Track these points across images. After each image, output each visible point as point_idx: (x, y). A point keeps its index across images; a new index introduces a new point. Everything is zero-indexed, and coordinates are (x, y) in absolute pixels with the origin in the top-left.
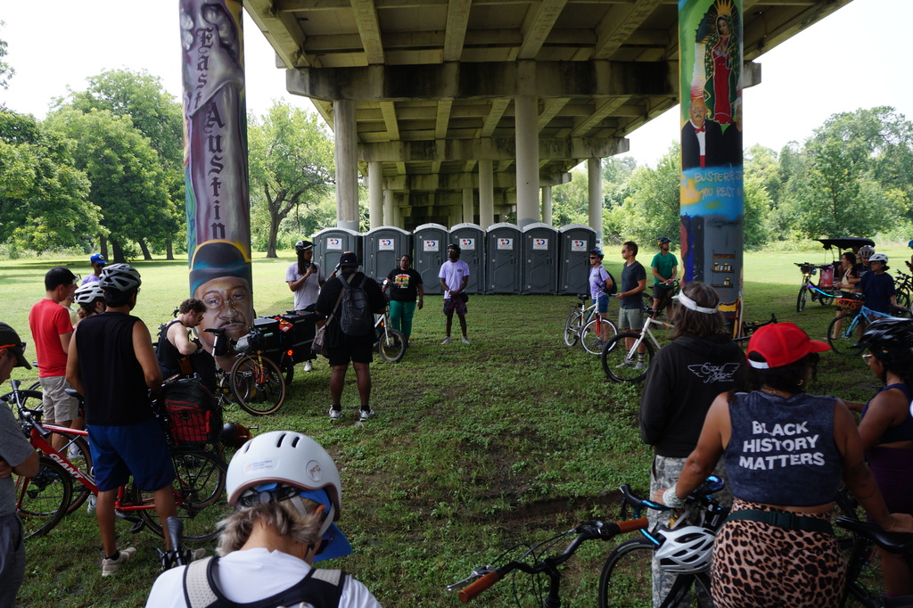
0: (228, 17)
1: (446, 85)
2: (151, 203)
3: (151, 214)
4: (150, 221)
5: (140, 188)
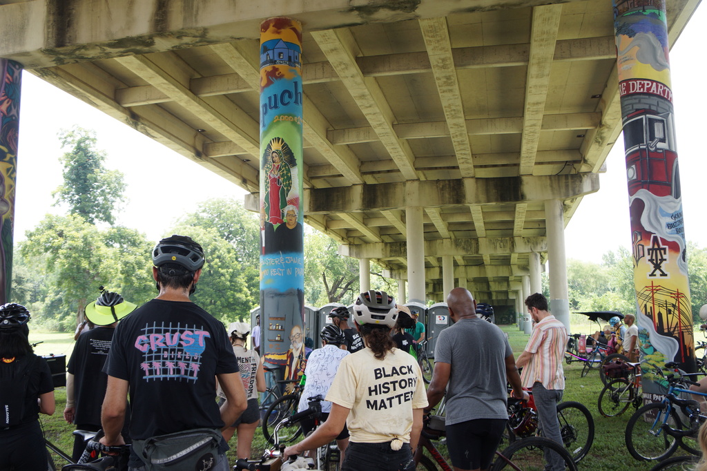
1: (353, 201)
3: (229, 298)
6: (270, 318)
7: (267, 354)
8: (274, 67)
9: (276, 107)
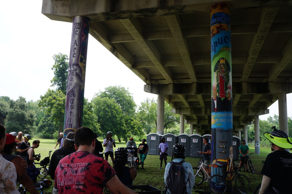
0: (80, 67)
1: (192, 90)
2: (119, 125)
4: (118, 130)
5: (115, 120)
6: (220, 142)
7: (218, 159)
8: (220, 25)
9: (222, 43)
